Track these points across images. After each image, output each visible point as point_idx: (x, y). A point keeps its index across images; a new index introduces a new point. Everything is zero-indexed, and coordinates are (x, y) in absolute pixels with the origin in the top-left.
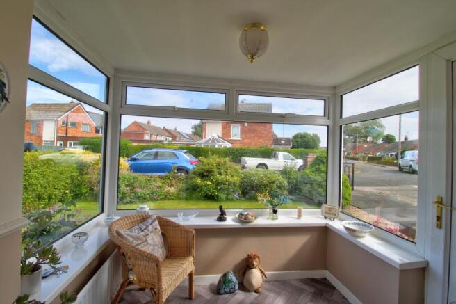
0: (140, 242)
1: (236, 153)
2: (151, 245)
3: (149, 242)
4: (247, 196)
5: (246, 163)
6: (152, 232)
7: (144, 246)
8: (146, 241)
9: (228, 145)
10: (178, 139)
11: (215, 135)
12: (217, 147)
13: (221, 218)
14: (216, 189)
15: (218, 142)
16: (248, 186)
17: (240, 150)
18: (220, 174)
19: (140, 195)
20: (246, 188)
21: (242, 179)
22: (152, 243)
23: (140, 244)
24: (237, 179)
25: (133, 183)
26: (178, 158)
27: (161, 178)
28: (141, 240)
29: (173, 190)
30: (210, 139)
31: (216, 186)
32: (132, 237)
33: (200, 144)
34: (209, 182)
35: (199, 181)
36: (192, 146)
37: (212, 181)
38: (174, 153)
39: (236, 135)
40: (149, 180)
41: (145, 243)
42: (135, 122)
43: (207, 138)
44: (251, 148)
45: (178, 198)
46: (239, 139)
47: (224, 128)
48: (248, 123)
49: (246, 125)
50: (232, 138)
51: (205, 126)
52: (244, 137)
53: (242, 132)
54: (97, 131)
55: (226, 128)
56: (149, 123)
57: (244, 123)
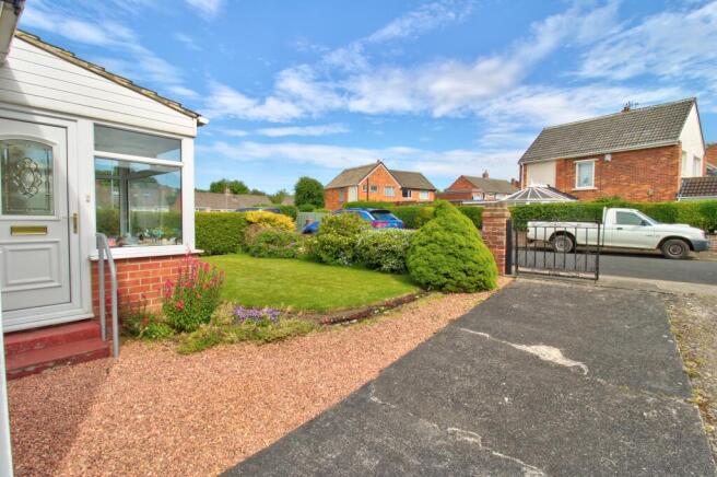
39: (586, 181)
42: (462, 177)
46: (592, 188)
47: (559, 170)
48: (612, 154)
49: (608, 158)
50: (577, 188)
51: (525, 171)
52: (604, 182)
53: (599, 173)
54: (405, 195)
55: (565, 169)
56: (485, 175)
57: (603, 155)
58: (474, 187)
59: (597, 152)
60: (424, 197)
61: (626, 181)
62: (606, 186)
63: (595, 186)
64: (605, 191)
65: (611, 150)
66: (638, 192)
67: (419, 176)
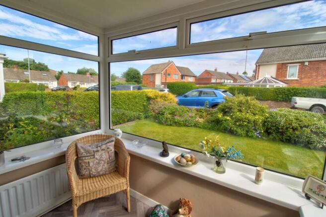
0: (88, 155)
1: (287, 93)
2: (97, 159)
3: (96, 156)
4: (271, 136)
5: (296, 103)
6: (104, 150)
7: (91, 158)
8: (94, 155)
9: (282, 85)
10: (239, 81)
11: (268, 76)
12: (268, 87)
13: (164, 154)
14: (235, 124)
15: (270, 82)
16: (273, 126)
17: (293, 89)
18: (240, 111)
19: (176, 120)
20: (270, 128)
21: (267, 118)
22: (98, 158)
23: (88, 156)
24: (259, 118)
25: (175, 112)
26: (216, 96)
27: (197, 110)
28: (90, 154)
29: (201, 120)
30: (262, 80)
31: (236, 122)
32: (85, 150)
33: (251, 85)
34: (228, 118)
35: (220, 116)
36: (245, 86)
37: (231, 117)
38: (213, 92)
39: (293, 75)
40: (188, 111)
41: (92, 157)
42: (206, 70)
43: (260, 79)
44: (310, 87)
45: (204, 127)
46: (296, 78)
47: (278, 69)
48: (309, 62)
49: (307, 64)
50: (288, 78)
51: (259, 68)
52: (303, 76)
53: (301, 72)
54: (182, 78)
55: (282, 69)
56: (216, 70)
57: (304, 62)
58: (212, 75)
59: (301, 60)
60: (191, 80)
61: (316, 76)
62: (304, 78)
63: (298, 77)
64: (303, 80)
65: (308, 60)
66: (322, 81)
67: (187, 69)
